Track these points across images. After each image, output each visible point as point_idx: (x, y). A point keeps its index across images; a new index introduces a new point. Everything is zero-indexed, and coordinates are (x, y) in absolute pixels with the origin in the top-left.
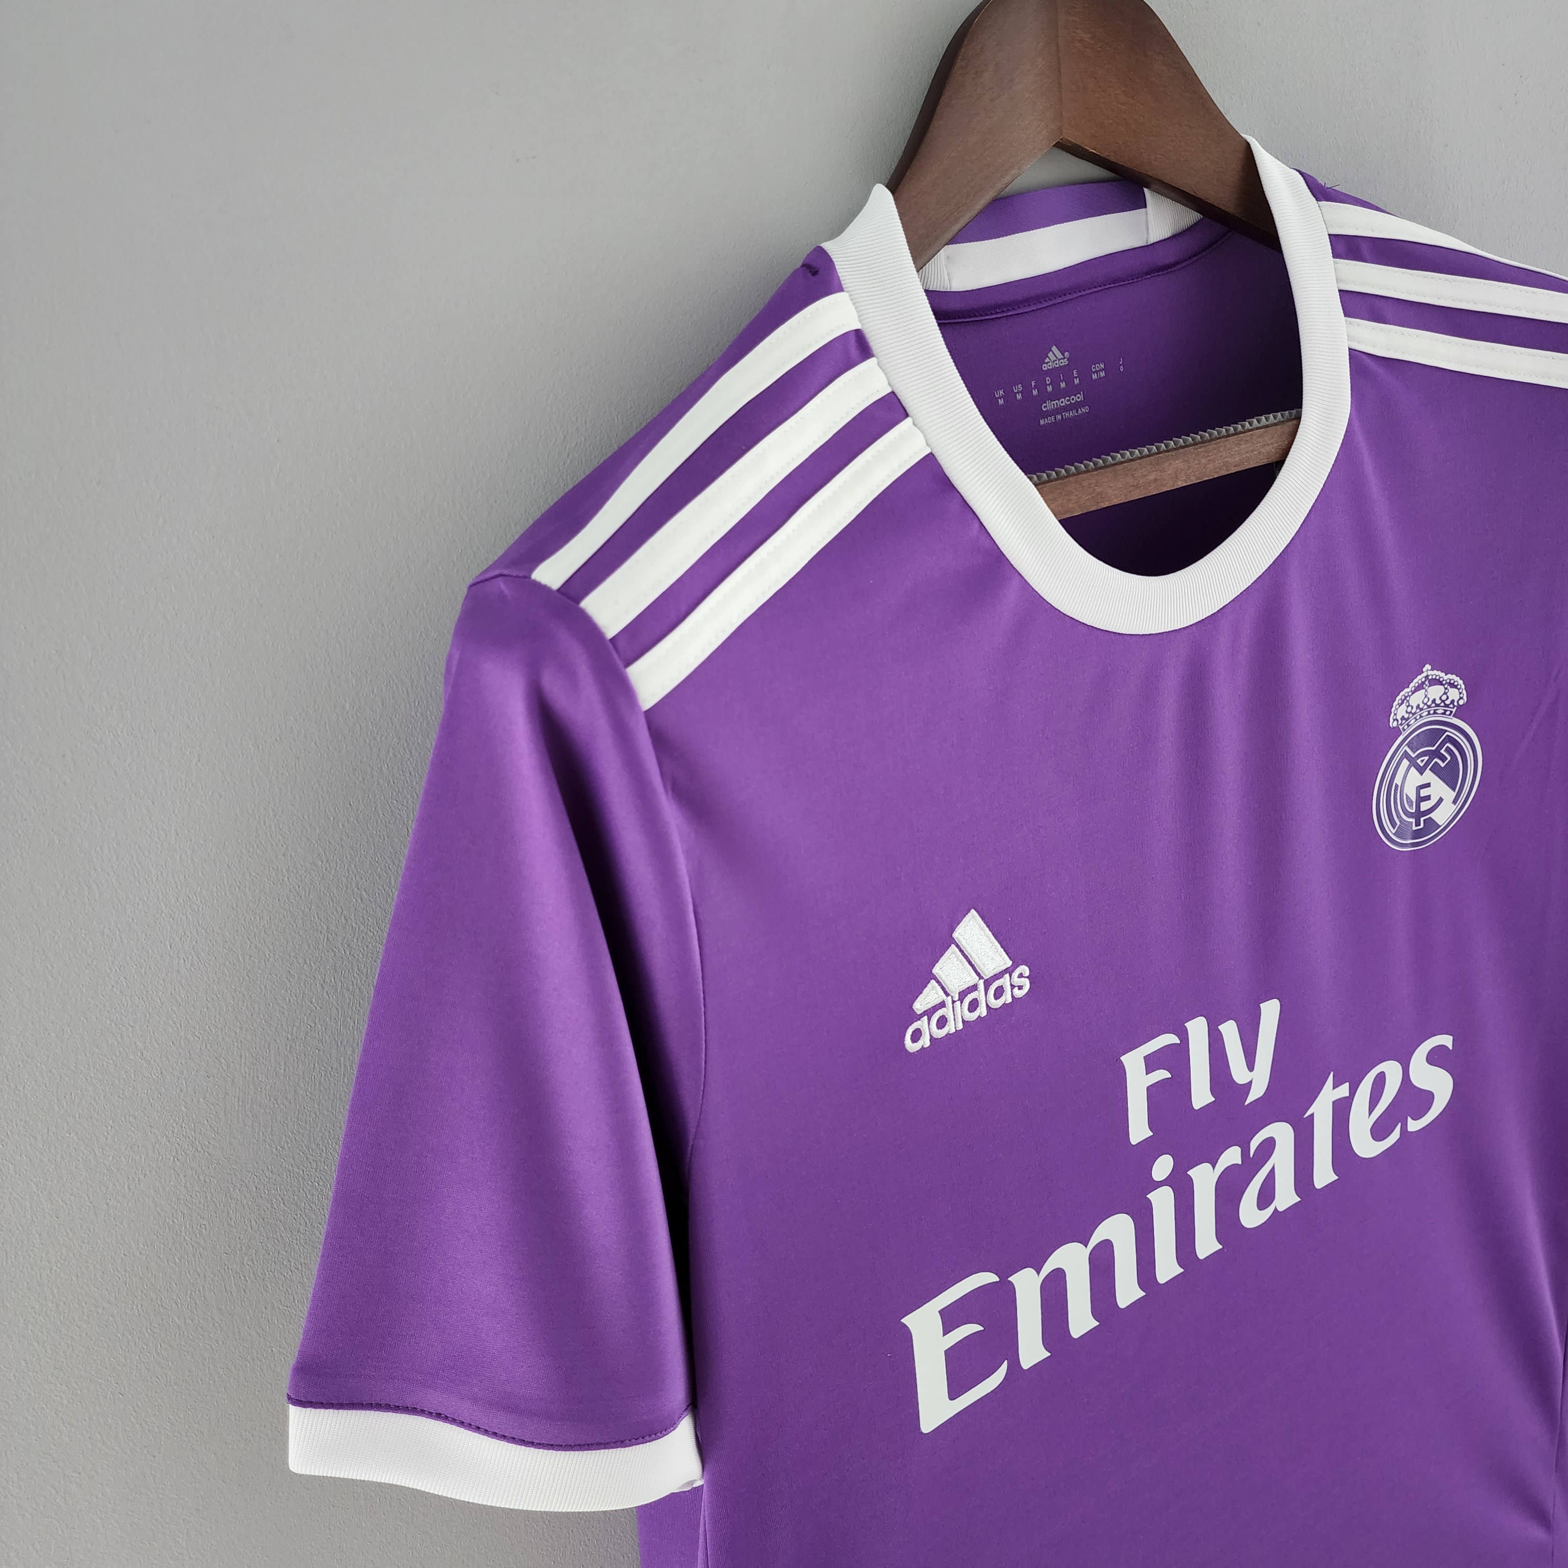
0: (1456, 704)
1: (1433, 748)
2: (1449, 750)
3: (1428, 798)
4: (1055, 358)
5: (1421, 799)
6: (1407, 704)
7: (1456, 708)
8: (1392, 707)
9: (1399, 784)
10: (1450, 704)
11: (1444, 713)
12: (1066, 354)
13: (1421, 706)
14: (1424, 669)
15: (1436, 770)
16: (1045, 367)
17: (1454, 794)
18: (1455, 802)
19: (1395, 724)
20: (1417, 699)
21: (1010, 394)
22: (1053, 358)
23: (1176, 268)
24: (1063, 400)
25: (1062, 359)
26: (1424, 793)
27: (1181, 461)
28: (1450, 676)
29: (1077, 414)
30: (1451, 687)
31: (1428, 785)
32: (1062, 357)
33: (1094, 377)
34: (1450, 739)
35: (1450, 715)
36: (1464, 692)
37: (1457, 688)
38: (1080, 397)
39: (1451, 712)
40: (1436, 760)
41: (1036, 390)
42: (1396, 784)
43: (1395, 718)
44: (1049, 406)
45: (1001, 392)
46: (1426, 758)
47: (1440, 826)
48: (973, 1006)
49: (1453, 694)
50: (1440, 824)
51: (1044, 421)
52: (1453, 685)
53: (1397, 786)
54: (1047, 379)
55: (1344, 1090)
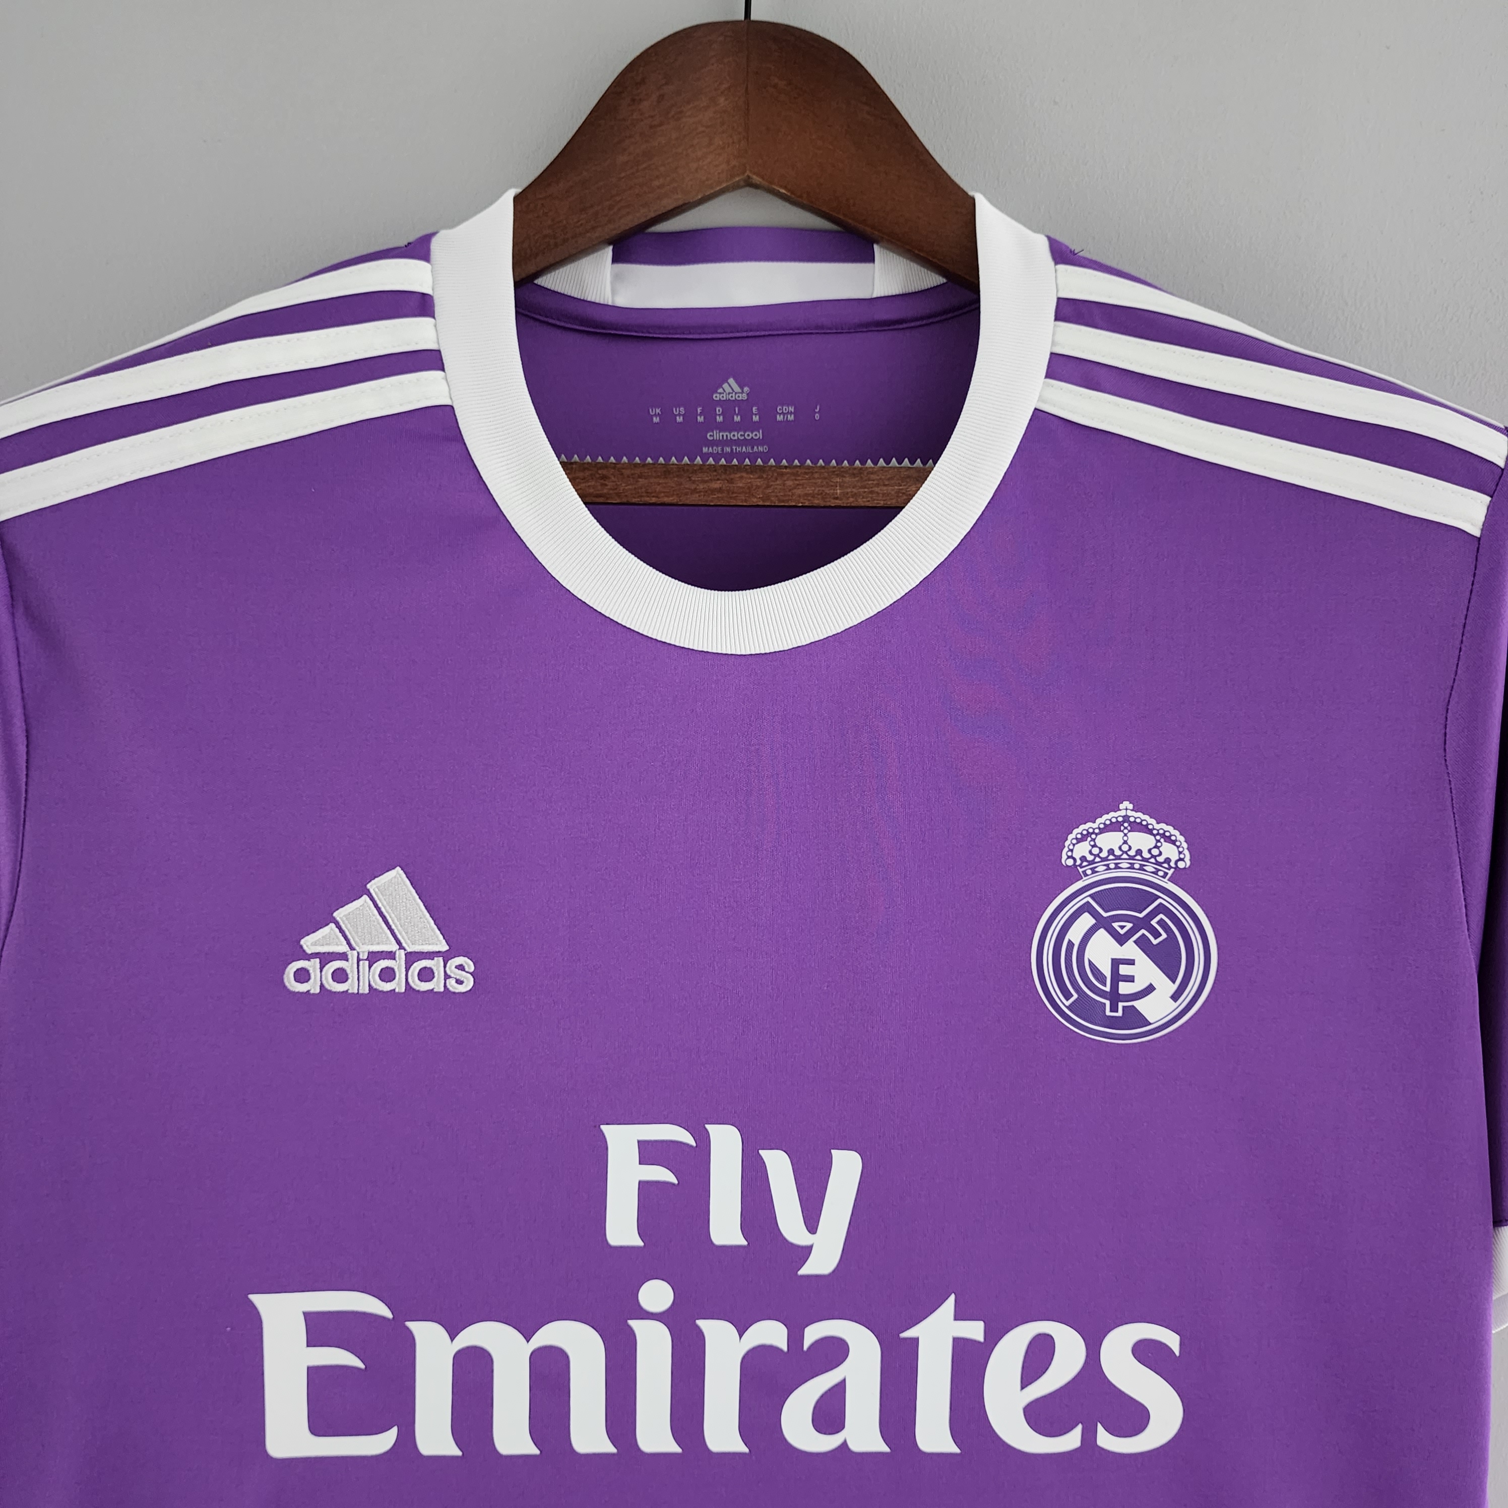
0: (1172, 864)
1: (1141, 915)
2: (1161, 923)
3: (1130, 979)
4: (731, 389)
5: (1117, 978)
6: (1092, 843)
7: (1172, 870)
8: (1067, 839)
9: (1077, 944)
10: (1164, 862)
11: (1156, 873)
12: (746, 389)
13: (1118, 853)
14: (1122, 806)
15: (1143, 944)
16: (717, 397)
17: (1173, 987)
18: (1175, 997)
19: (1070, 862)
20: (1110, 841)
21: (666, 415)
22: (728, 389)
23: (901, 326)
24: (736, 434)
25: (739, 393)
26: (1124, 970)
27: (757, 476)
28: (1163, 826)
29: (751, 451)
30: (1165, 841)
31: (1131, 962)
32: (740, 391)
33: (780, 418)
34: (1161, 909)
35: (1164, 877)
36: (1186, 852)
37: (1174, 844)
38: (759, 435)
39: (1166, 874)
40: (1143, 931)
41: (702, 417)
42: (1070, 941)
43: (1070, 854)
44: (717, 435)
45: (658, 411)
46: (1129, 926)
47: (1150, 1024)
48: (387, 975)
49: (1169, 851)
50: (1151, 1021)
51: (708, 449)
52: (1169, 839)
53: (1071, 944)
54: (717, 409)
55: (975, 1330)
